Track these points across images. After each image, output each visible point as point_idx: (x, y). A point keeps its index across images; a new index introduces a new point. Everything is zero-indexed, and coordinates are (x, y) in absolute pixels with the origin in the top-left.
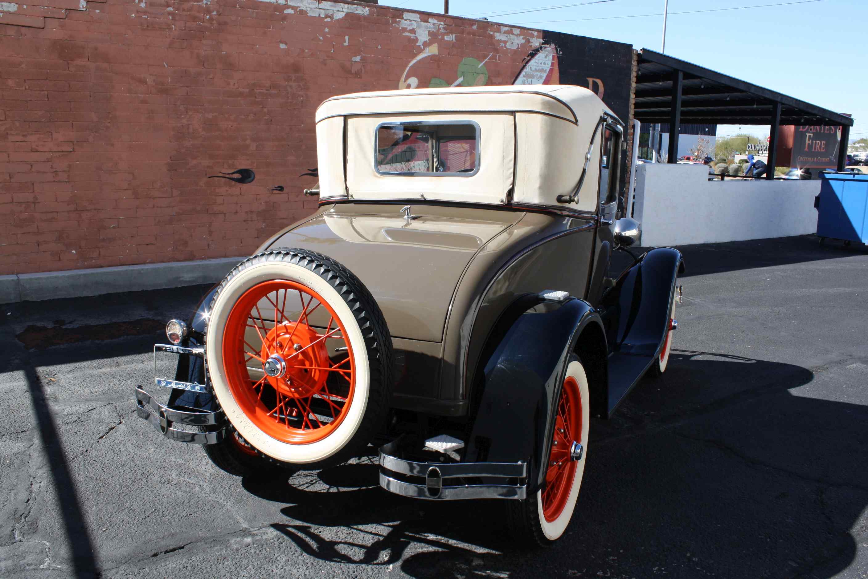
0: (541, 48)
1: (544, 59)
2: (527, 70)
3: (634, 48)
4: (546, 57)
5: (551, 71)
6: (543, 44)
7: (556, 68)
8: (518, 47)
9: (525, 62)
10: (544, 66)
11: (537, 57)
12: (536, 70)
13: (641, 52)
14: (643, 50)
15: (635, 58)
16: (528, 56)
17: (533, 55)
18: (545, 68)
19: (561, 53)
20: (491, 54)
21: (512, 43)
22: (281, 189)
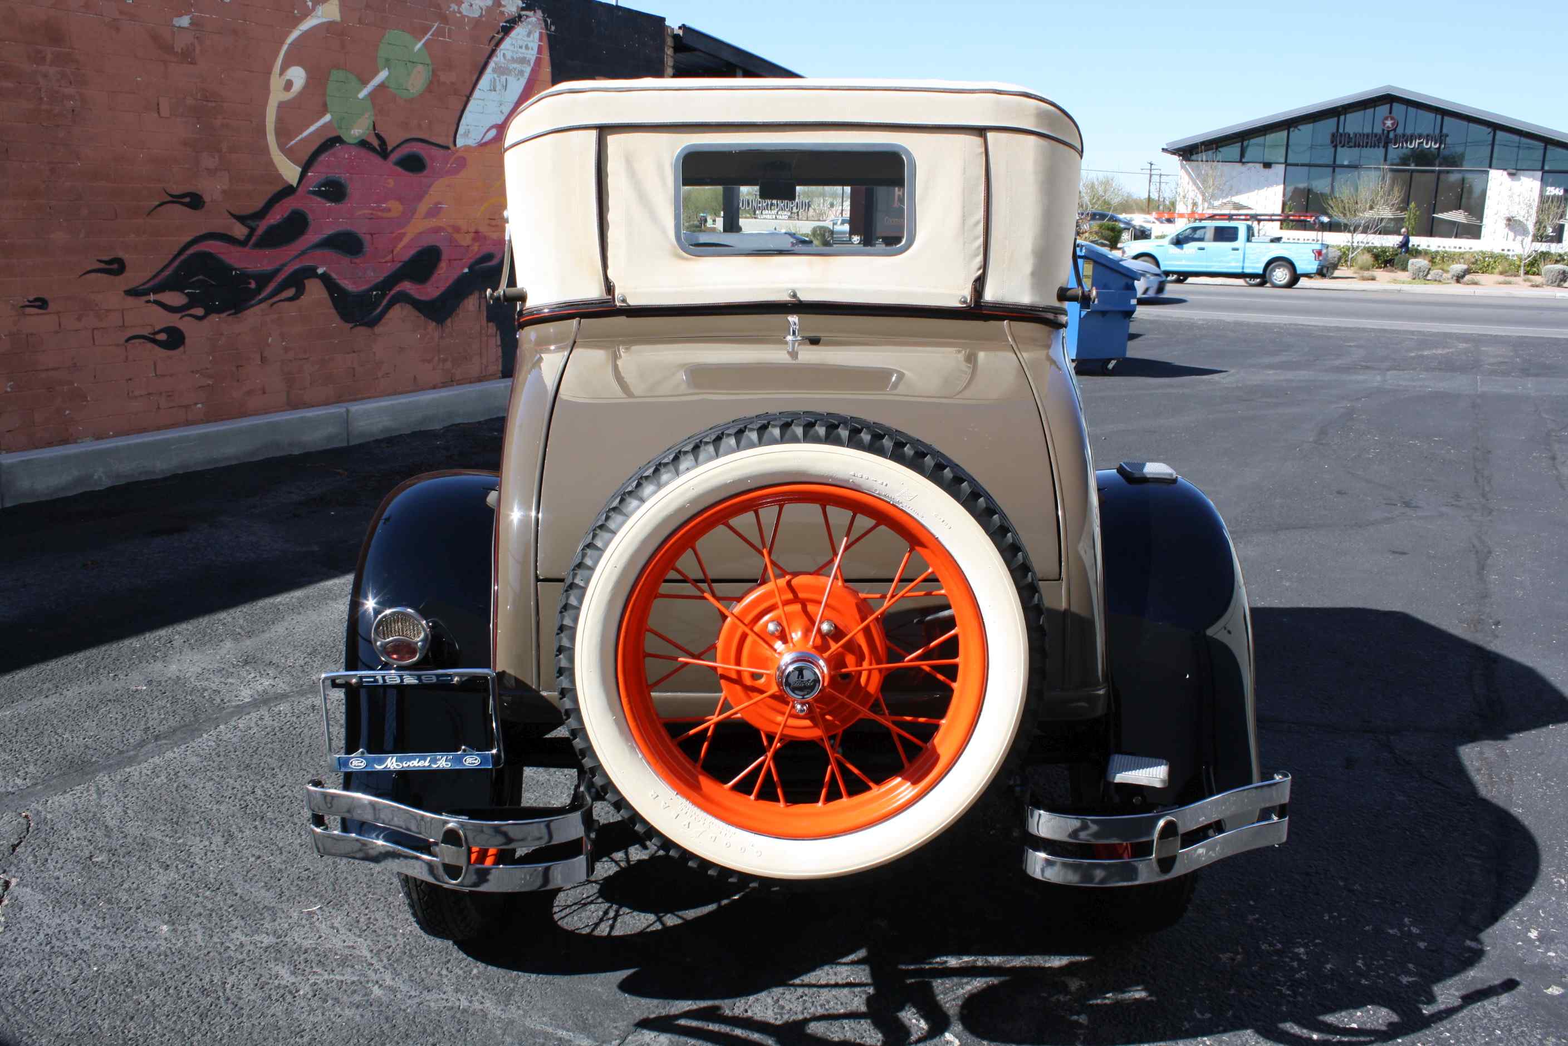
0: (520, 17)
1: (525, 39)
2: (497, 59)
3: (667, 23)
4: (529, 35)
5: (538, 61)
6: (523, 9)
7: (546, 56)
8: (482, 13)
9: (493, 42)
10: (527, 52)
11: (513, 34)
12: (514, 60)
13: (681, 32)
14: (683, 27)
15: (670, 42)
16: (498, 33)
17: (507, 30)
18: (528, 57)
19: (553, 28)
20: (436, 25)
21: (471, 5)
22: (41, 303)
